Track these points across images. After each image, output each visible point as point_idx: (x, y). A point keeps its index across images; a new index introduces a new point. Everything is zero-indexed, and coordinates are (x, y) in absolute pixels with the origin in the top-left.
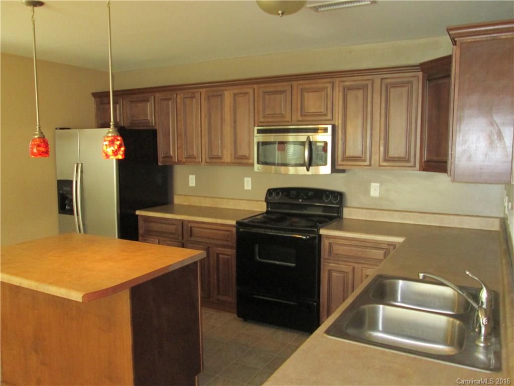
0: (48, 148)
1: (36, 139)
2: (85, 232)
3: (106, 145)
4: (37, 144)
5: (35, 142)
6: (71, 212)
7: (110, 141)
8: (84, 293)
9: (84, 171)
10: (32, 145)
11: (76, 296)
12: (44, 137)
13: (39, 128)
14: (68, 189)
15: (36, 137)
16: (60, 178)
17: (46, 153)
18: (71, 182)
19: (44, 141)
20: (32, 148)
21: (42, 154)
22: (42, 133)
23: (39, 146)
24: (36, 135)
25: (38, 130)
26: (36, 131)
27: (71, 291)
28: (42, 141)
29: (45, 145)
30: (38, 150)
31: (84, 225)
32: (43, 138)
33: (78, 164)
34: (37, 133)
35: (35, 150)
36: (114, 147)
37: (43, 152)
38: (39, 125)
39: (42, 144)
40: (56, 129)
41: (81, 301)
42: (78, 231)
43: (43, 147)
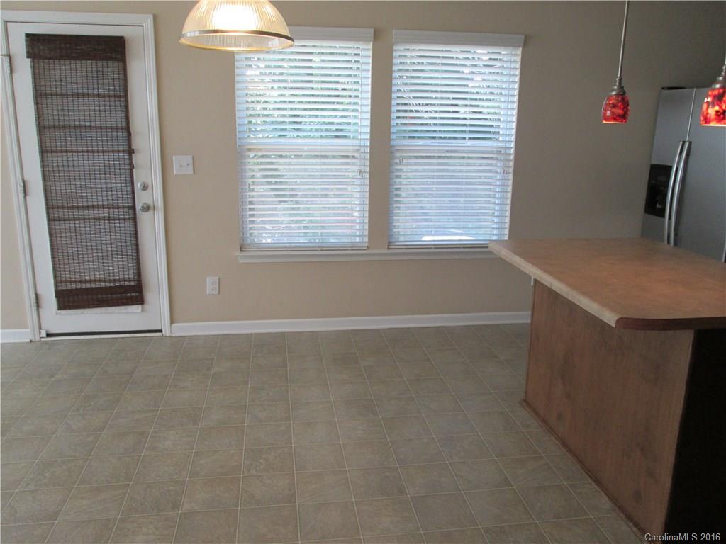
0: (628, 110)
1: (612, 96)
2: (676, 244)
3: (707, 102)
4: (612, 104)
5: (611, 100)
6: (661, 213)
7: (714, 97)
8: (619, 316)
9: (691, 153)
10: (606, 104)
11: (610, 318)
12: (624, 93)
13: (620, 80)
14: (661, 178)
15: (614, 93)
16: (655, 162)
17: (623, 117)
18: (670, 168)
19: (623, 99)
20: (605, 110)
21: (618, 118)
22: (622, 88)
23: (614, 106)
24: (614, 90)
25: (617, 84)
26: (615, 85)
27: (605, 309)
28: (620, 99)
29: (623, 104)
30: (612, 113)
31: (676, 234)
32: (622, 94)
33: (684, 143)
34: (616, 87)
35: (608, 113)
36: (720, 107)
37: (618, 116)
38: (621, 75)
39: (620, 104)
40: (663, 88)
41: (614, 326)
42: (666, 242)
43: (620, 108)
